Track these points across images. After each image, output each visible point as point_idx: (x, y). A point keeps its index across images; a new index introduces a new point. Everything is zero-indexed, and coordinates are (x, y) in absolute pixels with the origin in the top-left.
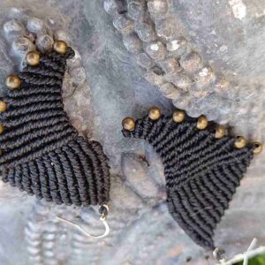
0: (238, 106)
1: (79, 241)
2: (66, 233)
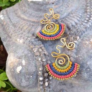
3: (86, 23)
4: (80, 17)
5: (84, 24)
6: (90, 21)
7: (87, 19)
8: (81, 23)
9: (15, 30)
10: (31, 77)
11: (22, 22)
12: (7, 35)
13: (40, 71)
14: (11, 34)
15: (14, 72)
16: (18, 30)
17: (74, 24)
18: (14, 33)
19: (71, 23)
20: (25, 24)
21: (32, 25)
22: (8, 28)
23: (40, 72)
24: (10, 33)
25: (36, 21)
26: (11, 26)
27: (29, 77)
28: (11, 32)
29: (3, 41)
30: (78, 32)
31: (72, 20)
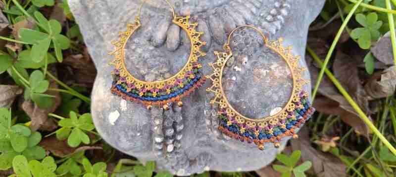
0: (140, 54)
1: (256, 7)
2: (260, 15)
3: (269, 22)
4: (258, 5)
5: (264, 23)
6: (279, 17)
7: (273, 11)
8: (259, 21)
9: (111, 25)
10: (139, 134)
11: (127, 6)
12: (95, 34)
13: (158, 126)
14: (104, 34)
15: (104, 120)
16: (117, 25)
17: (241, 22)
18: (109, 30)
19: (235, 21)
20: (135, 11)
21: (150, 15)
22: (98, 18)
23: (156, 128)
24: (100, 29)
25: (158, 6)
26: (103, 14)
27: (134, 135)
28: (103, 28)
29: (87, 45)
30: (247, 44)
31: (239, 13)
